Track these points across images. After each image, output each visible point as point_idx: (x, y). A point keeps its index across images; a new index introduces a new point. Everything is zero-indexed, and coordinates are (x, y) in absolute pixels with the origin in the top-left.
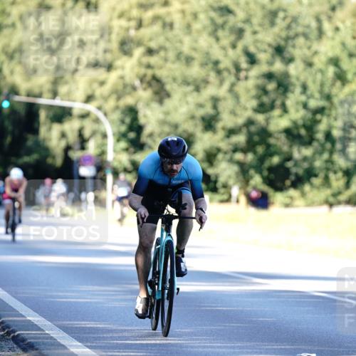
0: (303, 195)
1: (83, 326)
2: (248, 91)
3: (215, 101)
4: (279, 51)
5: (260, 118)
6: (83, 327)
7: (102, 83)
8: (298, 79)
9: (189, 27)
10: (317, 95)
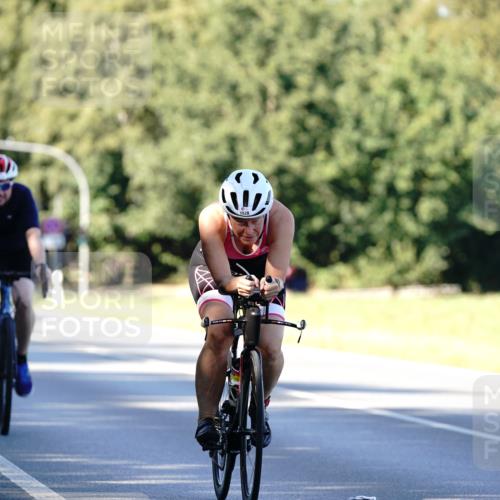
0: (357, 272)
1: (48, 460)
2: (279, 127)
3: (233, 141)
4: (322, 70)
5: (296, 164)
6: (48, 463)
7: (73, 117)
8: (348, 109)
9: (194, 37)
10: (376, 131)
